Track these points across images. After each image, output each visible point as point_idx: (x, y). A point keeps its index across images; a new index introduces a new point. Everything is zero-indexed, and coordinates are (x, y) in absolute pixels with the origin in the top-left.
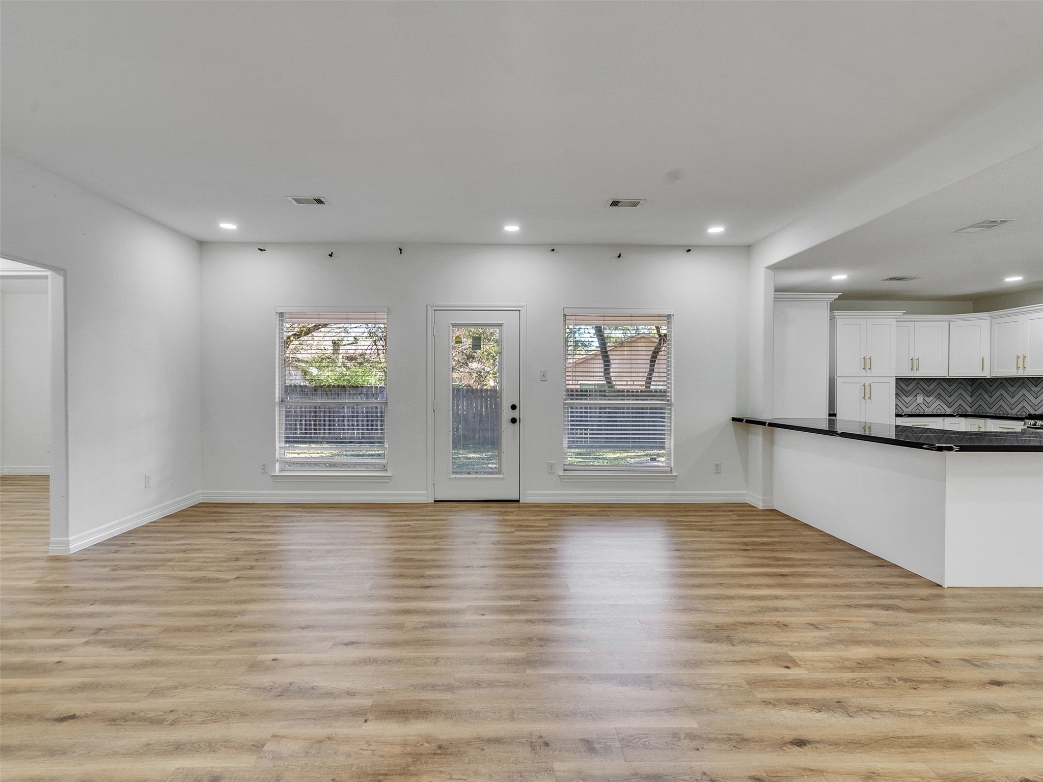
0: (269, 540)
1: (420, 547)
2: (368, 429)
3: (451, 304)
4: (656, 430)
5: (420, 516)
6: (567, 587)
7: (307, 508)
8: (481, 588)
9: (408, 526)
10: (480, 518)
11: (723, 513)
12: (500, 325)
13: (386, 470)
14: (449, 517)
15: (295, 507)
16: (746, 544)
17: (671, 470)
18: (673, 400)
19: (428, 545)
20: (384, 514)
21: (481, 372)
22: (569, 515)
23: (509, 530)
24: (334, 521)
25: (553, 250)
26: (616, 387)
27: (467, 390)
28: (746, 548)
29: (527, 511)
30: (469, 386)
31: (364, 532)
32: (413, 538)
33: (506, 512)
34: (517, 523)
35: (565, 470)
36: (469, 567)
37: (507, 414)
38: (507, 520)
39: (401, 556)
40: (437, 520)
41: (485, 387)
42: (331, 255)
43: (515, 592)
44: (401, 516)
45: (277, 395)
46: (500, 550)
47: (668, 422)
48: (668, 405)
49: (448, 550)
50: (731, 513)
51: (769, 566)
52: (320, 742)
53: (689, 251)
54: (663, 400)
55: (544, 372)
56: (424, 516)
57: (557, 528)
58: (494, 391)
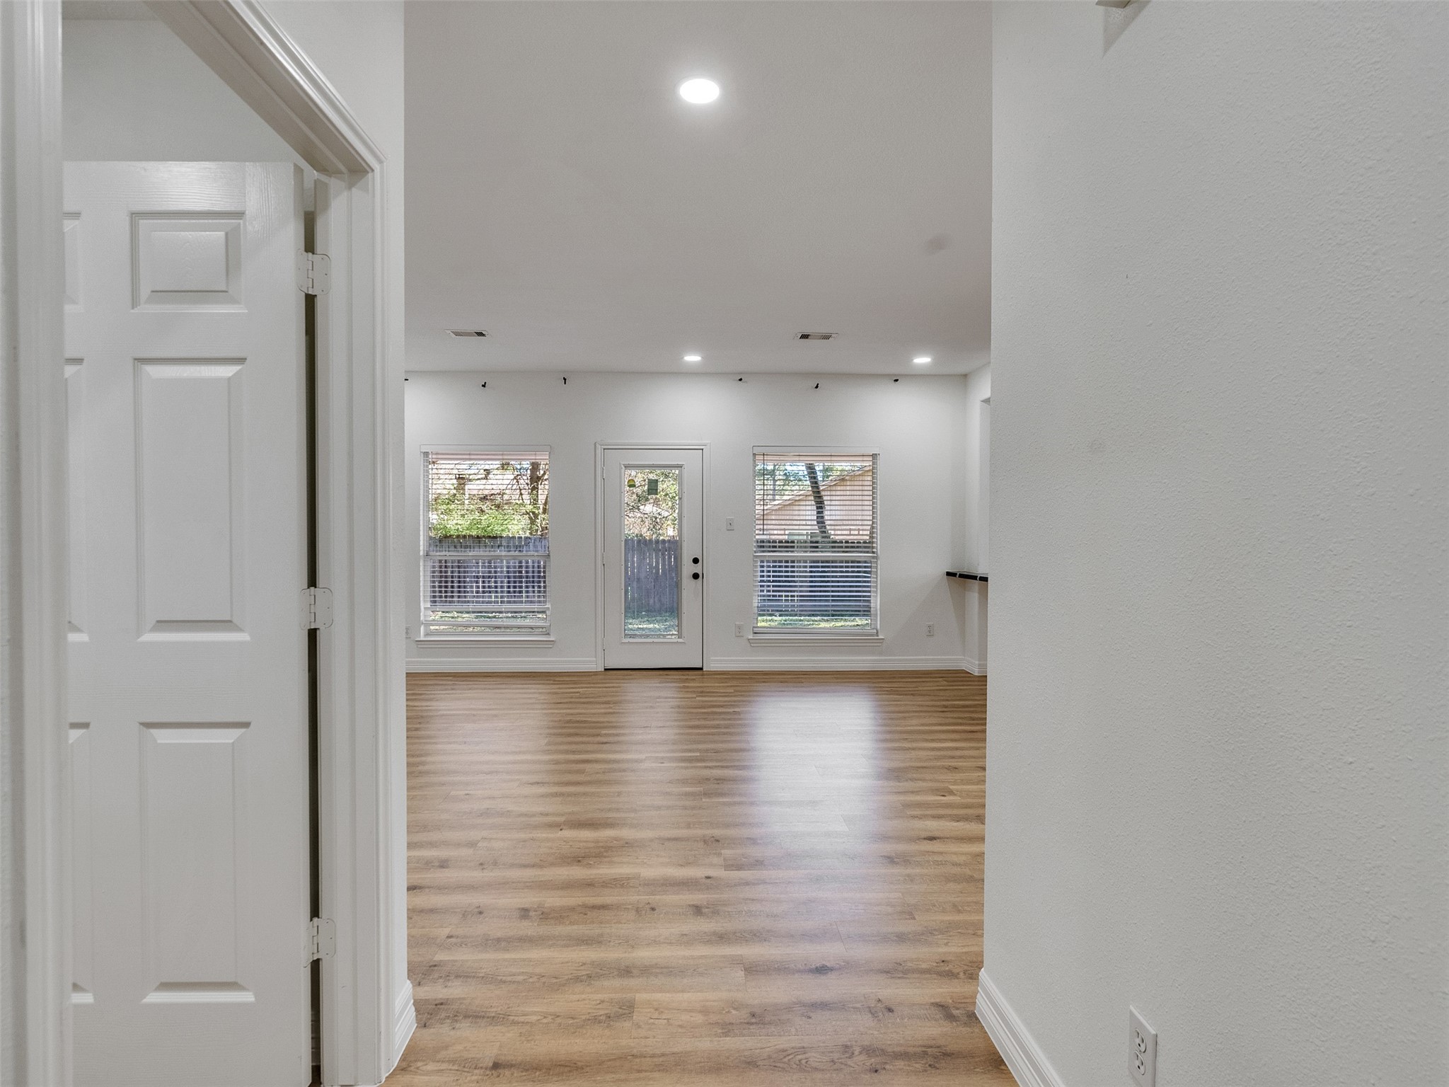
0: (427, 706)
1: (593, 711)
2: (509, 592)
3: (623, 441)
4: (859, 586)
5: (589, 683)
6: (748, 742)
7: (458, 677)
8: (660, 744)
9: (577, 692)
10: (658, 685)
11: (931, 679)
12: (680, 466)
13: (548, 634)
14: (623, 685)
15: (445, 676)
16: (946, 707)
17: (877, 633)
18: (879, 552)
19: (601, 709)
20: (548, 682)
21: (656, 518)
22: (757, 682)
23: (690, 696)
24: (493, 689)
25: (741, 380)
26: (832, 537)
27: (639, 541)
28: (945, 710)
29: (711, 678)
30: (641, 535)
31: (530, 698)
32: (584, 703)
33: (687, 679)
34: (700, 690)
35: (755, 633)
36: (647, 727)
37: (688, 568)
38: (688, 687)
39: (574, 719)
40: (609, 687)
41: (661, 538)
42: (484, 386)
43: (695, 746)
44: (568, 684)
45: (421, 548)
46: (678, 713)
47: (873, 578)
48: (873, 557)
49: (623, 713)
50: (941, 679)
51: (961, 724)
52: (524, 841)
53: (896, 380)
54: (868, 552)
55: (730, 520)
56: (594, 683)
57: (743, 694)
58: (673, 542)
